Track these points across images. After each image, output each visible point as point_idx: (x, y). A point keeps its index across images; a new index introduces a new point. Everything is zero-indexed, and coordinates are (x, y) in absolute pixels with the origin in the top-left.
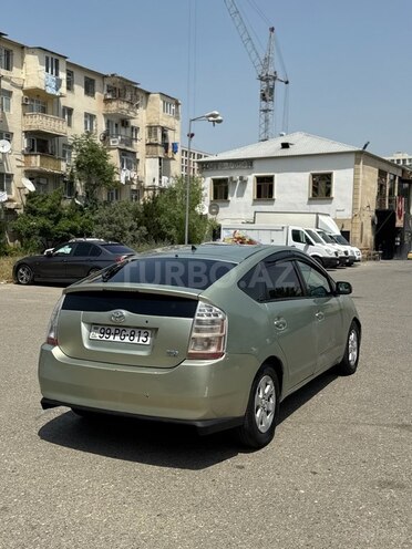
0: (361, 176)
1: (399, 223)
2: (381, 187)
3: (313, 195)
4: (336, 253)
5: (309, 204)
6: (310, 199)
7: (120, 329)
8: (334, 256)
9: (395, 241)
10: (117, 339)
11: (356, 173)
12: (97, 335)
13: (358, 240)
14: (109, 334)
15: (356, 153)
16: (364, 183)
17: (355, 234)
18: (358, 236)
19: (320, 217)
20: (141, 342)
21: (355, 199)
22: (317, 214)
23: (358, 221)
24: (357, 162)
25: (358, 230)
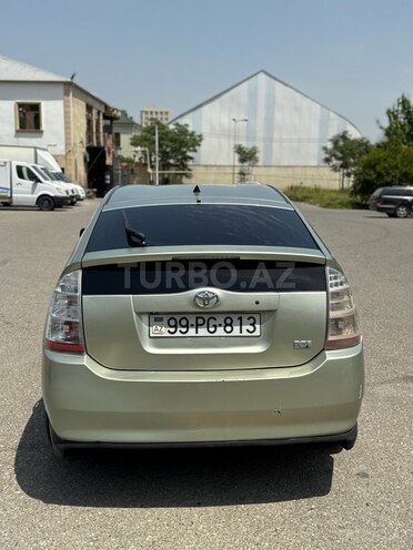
0: (72, 110)
1: (109, 161)
2: (89, 122)
3: (21, 127)
4: (67, 192)
5: (16, 136)
6: (17, 131)
7: (205, 316)
8: (65, 195)
9: (104, 179)
10: (203, 332)
11: (66, 106)
12: (164, 329)
13: (73, 178)
14: (187, 326)
15: (65, 83)
16: (75, 116)
17: (70, 171)
18: (73, 173)
19: (38, 151)
20: (245, 333)
21: (67, 134)
22: (35, 148)
23: (72, 158)
24: (67, 94)
25: (73, 167)
